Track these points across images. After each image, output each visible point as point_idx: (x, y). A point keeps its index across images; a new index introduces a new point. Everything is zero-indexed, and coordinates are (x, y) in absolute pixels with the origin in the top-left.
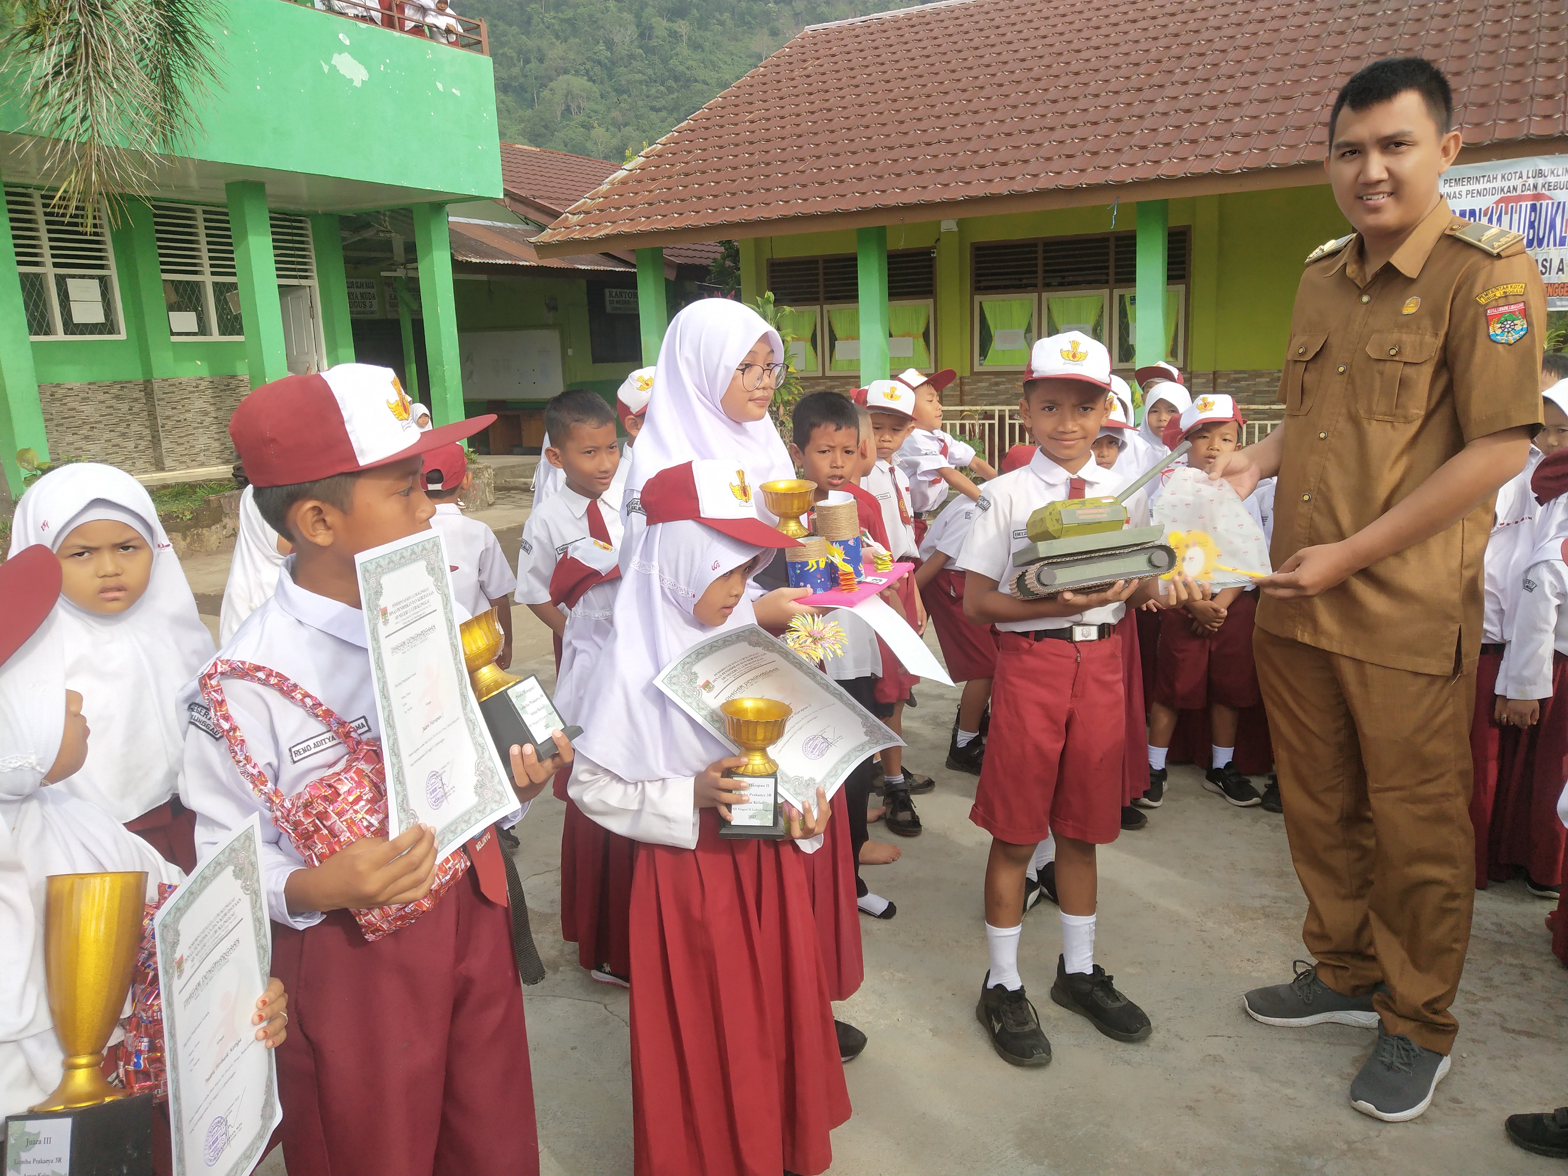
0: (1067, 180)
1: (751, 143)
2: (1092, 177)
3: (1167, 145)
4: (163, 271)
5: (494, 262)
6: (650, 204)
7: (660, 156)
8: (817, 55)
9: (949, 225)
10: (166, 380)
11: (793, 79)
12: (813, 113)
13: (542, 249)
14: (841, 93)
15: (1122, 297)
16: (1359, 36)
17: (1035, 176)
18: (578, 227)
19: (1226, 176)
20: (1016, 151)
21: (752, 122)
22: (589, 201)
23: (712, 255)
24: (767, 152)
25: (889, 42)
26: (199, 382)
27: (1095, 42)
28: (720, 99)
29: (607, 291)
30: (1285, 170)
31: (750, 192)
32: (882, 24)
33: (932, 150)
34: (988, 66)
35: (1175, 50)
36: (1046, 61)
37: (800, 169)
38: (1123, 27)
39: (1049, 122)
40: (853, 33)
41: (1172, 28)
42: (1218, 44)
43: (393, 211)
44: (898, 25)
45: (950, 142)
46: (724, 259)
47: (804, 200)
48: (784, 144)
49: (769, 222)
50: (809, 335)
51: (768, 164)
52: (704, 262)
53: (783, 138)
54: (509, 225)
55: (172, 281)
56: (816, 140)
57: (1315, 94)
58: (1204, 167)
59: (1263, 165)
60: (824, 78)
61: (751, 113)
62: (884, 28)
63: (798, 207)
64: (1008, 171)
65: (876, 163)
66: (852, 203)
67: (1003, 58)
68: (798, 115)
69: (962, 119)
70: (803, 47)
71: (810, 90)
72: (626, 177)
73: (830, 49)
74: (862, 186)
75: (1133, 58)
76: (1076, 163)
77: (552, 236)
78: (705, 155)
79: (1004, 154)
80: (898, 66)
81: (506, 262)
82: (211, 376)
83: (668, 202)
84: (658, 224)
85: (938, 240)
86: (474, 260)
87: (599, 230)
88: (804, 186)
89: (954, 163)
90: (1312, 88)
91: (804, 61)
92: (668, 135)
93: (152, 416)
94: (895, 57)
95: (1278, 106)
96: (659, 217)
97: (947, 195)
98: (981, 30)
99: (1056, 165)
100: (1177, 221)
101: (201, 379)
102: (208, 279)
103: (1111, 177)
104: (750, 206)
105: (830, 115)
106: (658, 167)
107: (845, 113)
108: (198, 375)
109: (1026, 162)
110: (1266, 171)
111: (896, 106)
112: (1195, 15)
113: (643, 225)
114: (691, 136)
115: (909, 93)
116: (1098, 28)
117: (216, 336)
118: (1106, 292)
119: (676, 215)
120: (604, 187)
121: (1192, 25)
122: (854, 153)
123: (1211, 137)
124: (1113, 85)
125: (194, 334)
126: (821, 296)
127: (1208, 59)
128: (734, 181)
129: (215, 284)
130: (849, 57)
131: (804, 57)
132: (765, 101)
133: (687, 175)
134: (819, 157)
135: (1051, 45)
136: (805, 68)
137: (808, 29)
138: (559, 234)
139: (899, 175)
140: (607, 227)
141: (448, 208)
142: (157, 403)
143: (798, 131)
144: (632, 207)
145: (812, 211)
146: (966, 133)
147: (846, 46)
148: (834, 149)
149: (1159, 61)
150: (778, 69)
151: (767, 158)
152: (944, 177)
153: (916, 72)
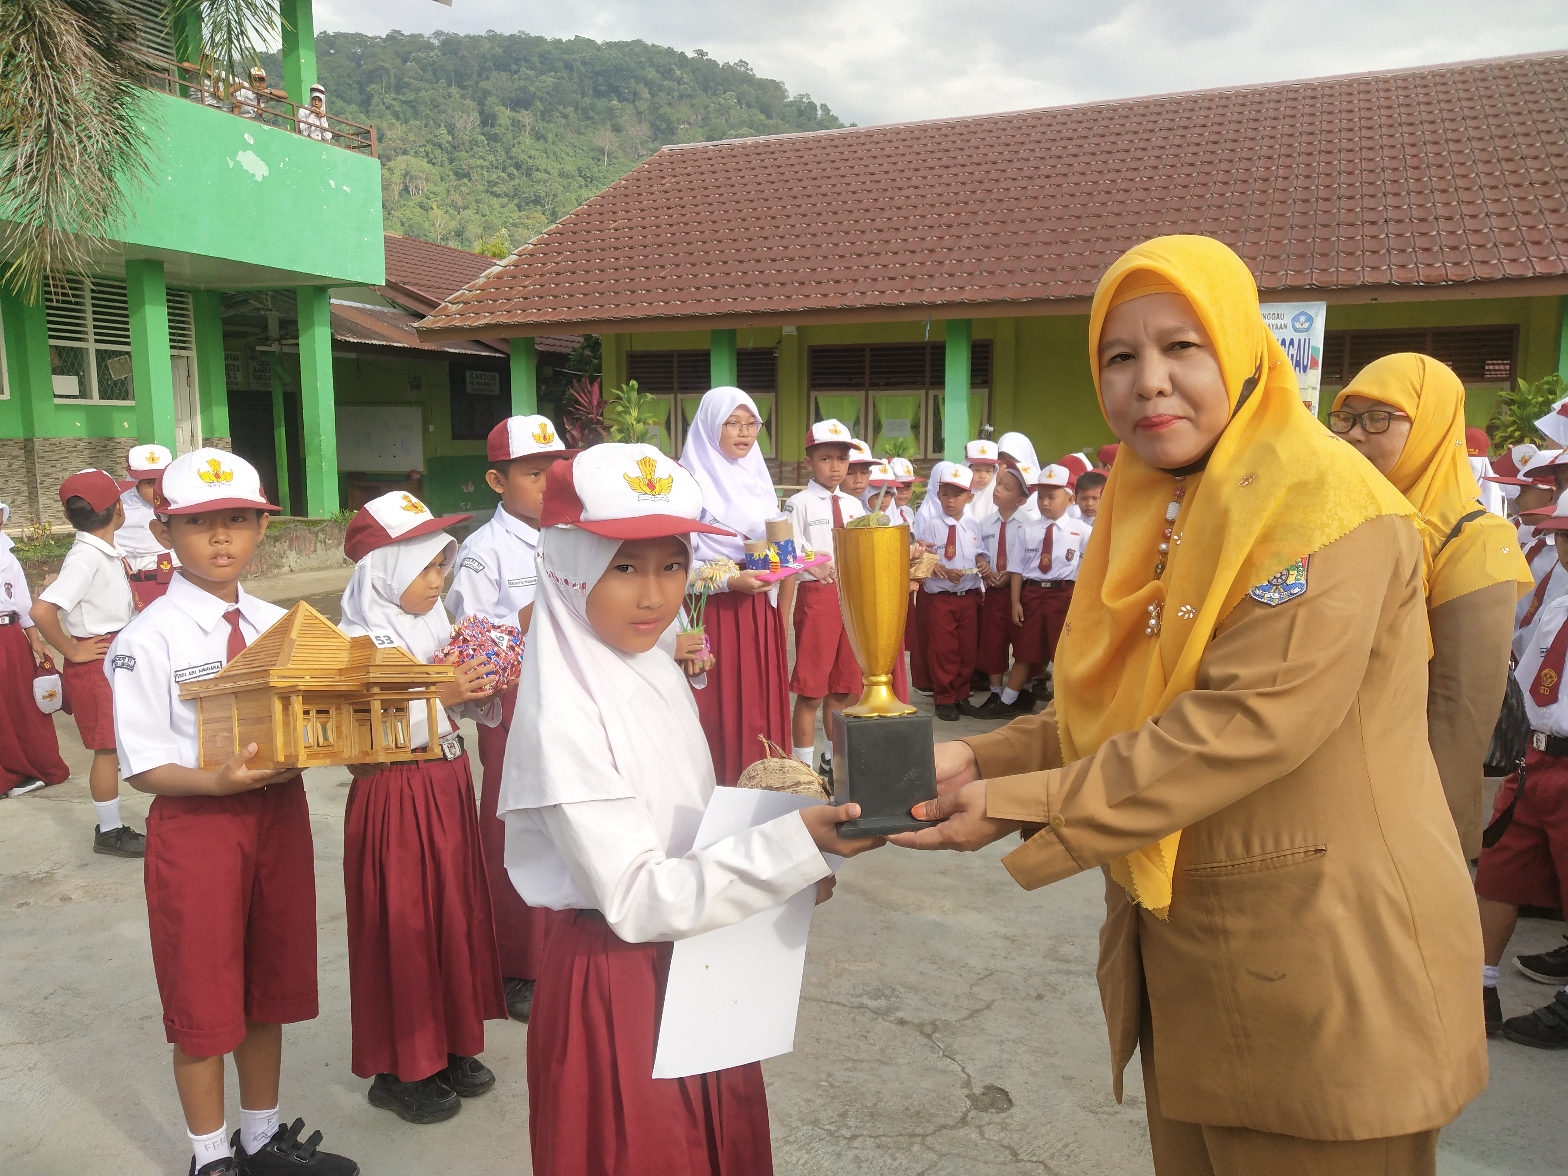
1: (616, 249)
2: (910, 297)
4: (51, 337)
5: (370, 342)
6: (526, 299)
7: (531, 255)
8: (673, 173)
9: (789, 329)
10: (48, 439)
12: (671, 225)
13: (424, 333)
14: (697, 209)
15: (934, 397)
16: (1121, 196)
18: (458, 316)
19: (1014, 303)
21: (616, 230)
22: (467, 292)
23: (572, 345)
24: (631, 258)
25: (738, 167)
26: (77, 442)
27: (915, 182)
28: (586, 207)
29: (468, 373)
30: (1059, 301)
31: (616, 293)
32: (732, 150)
33: (777, 265)
34: (825, 195)
35: (979, 195)
36: (874, 195)
37: (661, 275)
38: (938, 171)
40: (706, 156)
41: (977, 176)
42: (1013, 193)
43: (275, 291)
44: (746, 152)
45: (791, 259)
46: (583, 348)
49: (635, 320)
50: (663, 420)
52: (563, 350)
53: (645, 247)
54: (379, 308)
55: (56, 347)
60: (681, 194)
61: (615, 221)
62: (733, 153)
63: (660, 309)
64: (841, 288)
65: (728, 274)
66: (708, 308)
67: (838, 189)
68: (658, 227)
71: (669, 204)
72: (501, 272)
73: (686, 168)
75: (945, 199)
77: (434, 322)
78: (574, 257)
80: (747, 189)
81: (379, 343)
82: (89, 438)
83: (541, 298)
84: (533, 317)
85: (780, 341)
86: (352, 340)
87: (478, 319)
88: (665, 290)
90: (1084, 237)
91: (662, 178)
93: (31, 472)
94: (743, 181)
95: (1058, 249)
96: (534, 311)
97: (788, 306)
98: (819, 163)
99: (880, 286)
101: (80, 439)
102: (91, 346)
103: (924, 299)
104: (617, 305)
105: (687, 229)
106: (530, 265)
107: (700, 228)
108: (78, 436)
109: (856, 281)
110: (1046, 301)
111: (746, 224)
113: (519, 317)
114: (561, 239)
116: (917, 170)
117: (96, 400)
118: (922, 392)
119: (550, 310)
120: (481, 281)
121: (994, 175)
123: (1005, 270)
124: (929, 221)
125: (75, 397)
127: (1005, 205)
128: (602, 282)
129: (98, 351)
130: (703, 177)
131: (662, 174)
132: (627, 212)
133: (558, 274)
134: (678, 266)
136: (663, 185)
138: (440, 320)
140: (485, 317)
141: (330, 291)
142: (37, 460)
143: (658, 241)
144: (509, 300)
145: (673, 313)
146: (806, 253)
147: (700, 167)
148: (692, 259)
149: (966, 203)
150: (639, 184)
151: (631, 263)
152: (787, 290)
153: (762, 196)
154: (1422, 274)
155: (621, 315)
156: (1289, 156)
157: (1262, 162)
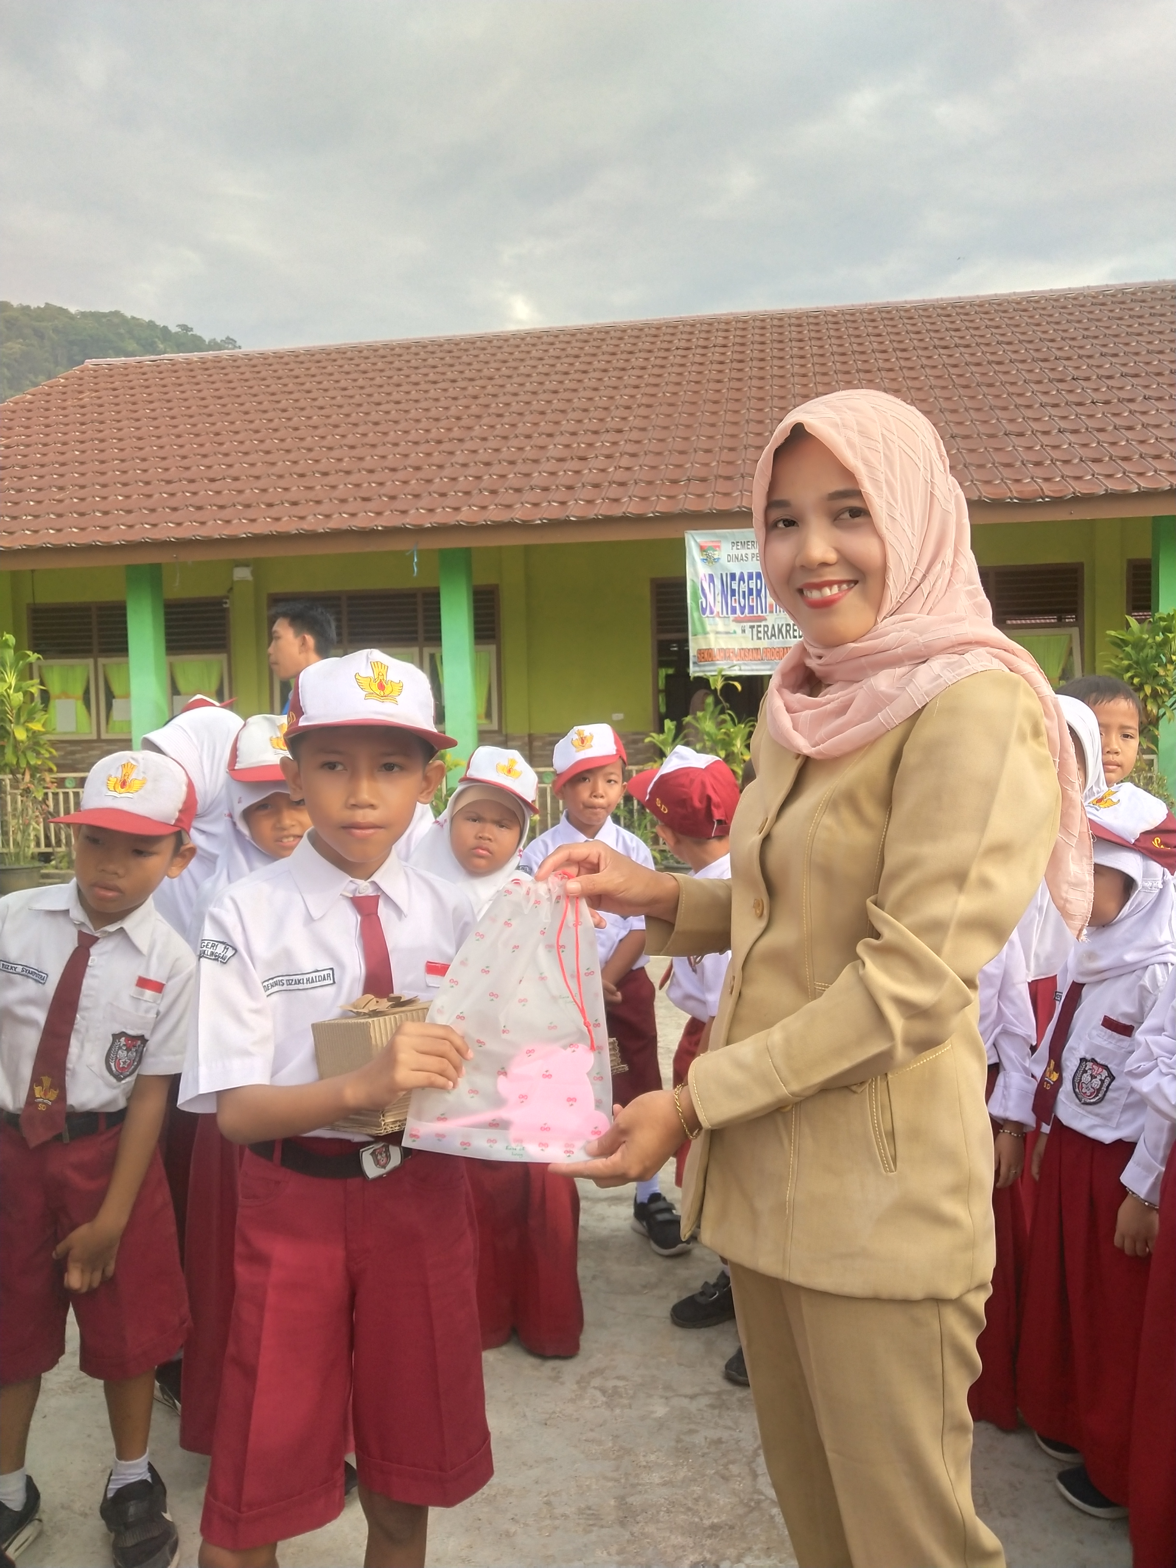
0: (362, 522)
2: (389, 520)
3: (467, 493)
8: (96, 388)
11: (64, 409)
12: (82, 442)
14: (118, 425)
16: (643, 411)
17: (327, 516)
20: (309, 491)
24: (20, 478)
25: (179, 381)
30: (583, 523)
32: (173, 365)
33: (216, 486)
34: (284, 411)
36: (345, 410)
37: (57, 497)
39: (344, 465)
40: (140, 370)
41: (471, 391)
42: (515, 407)
45: (236, 479)
47: (57, 530)
48: (43, 471)
49: (9, 552)
51: (19, 491)
53: (43, 466)
56: (83, 469)
57: (608, 457)
58: (504, 516)
59: (563, 517)
60: (101, 409)
62: (175, 368)
64: (299, 511)
65: (149, 496)
66: (117, 535)
67: (300, 404)
68: (64, 444)
69: (252, 458)
70: (81, 379)
71: (83, 419)
73: (112, 383)
74: (130, 519)
76: (373, 505)
79: (295, 493)
80: (186, 404)
85: (231, 591)
88: (59, 515)
89: (239, 500)
91: (81, 392)
94: (183, 396)
98: (279, 378)
100: (483, 578)
103: (409, 521)
105: (102, 446)
110: (565, 523)
111: (181, 441)
112: (494, 382)
115: (196, 430)
118: (415, 649)
122: (126, 485)
123: (511, 488)
124: (413, 436)
126: (95, 650)
130: (132, 392)
131: (80, 388)
132: (27, 428)
134: (82, 487)
135: (351, 397)
136: (81, 399)
137: (89, 363)
139: (174, 509)
143: (62, 459)
145: (65, 542)
146: (256, 472)
148: (103, 479)
149: (458, 418)
150: (48, 398)
151: (20, 484)
152: (226, 513)
153: (206, 411)
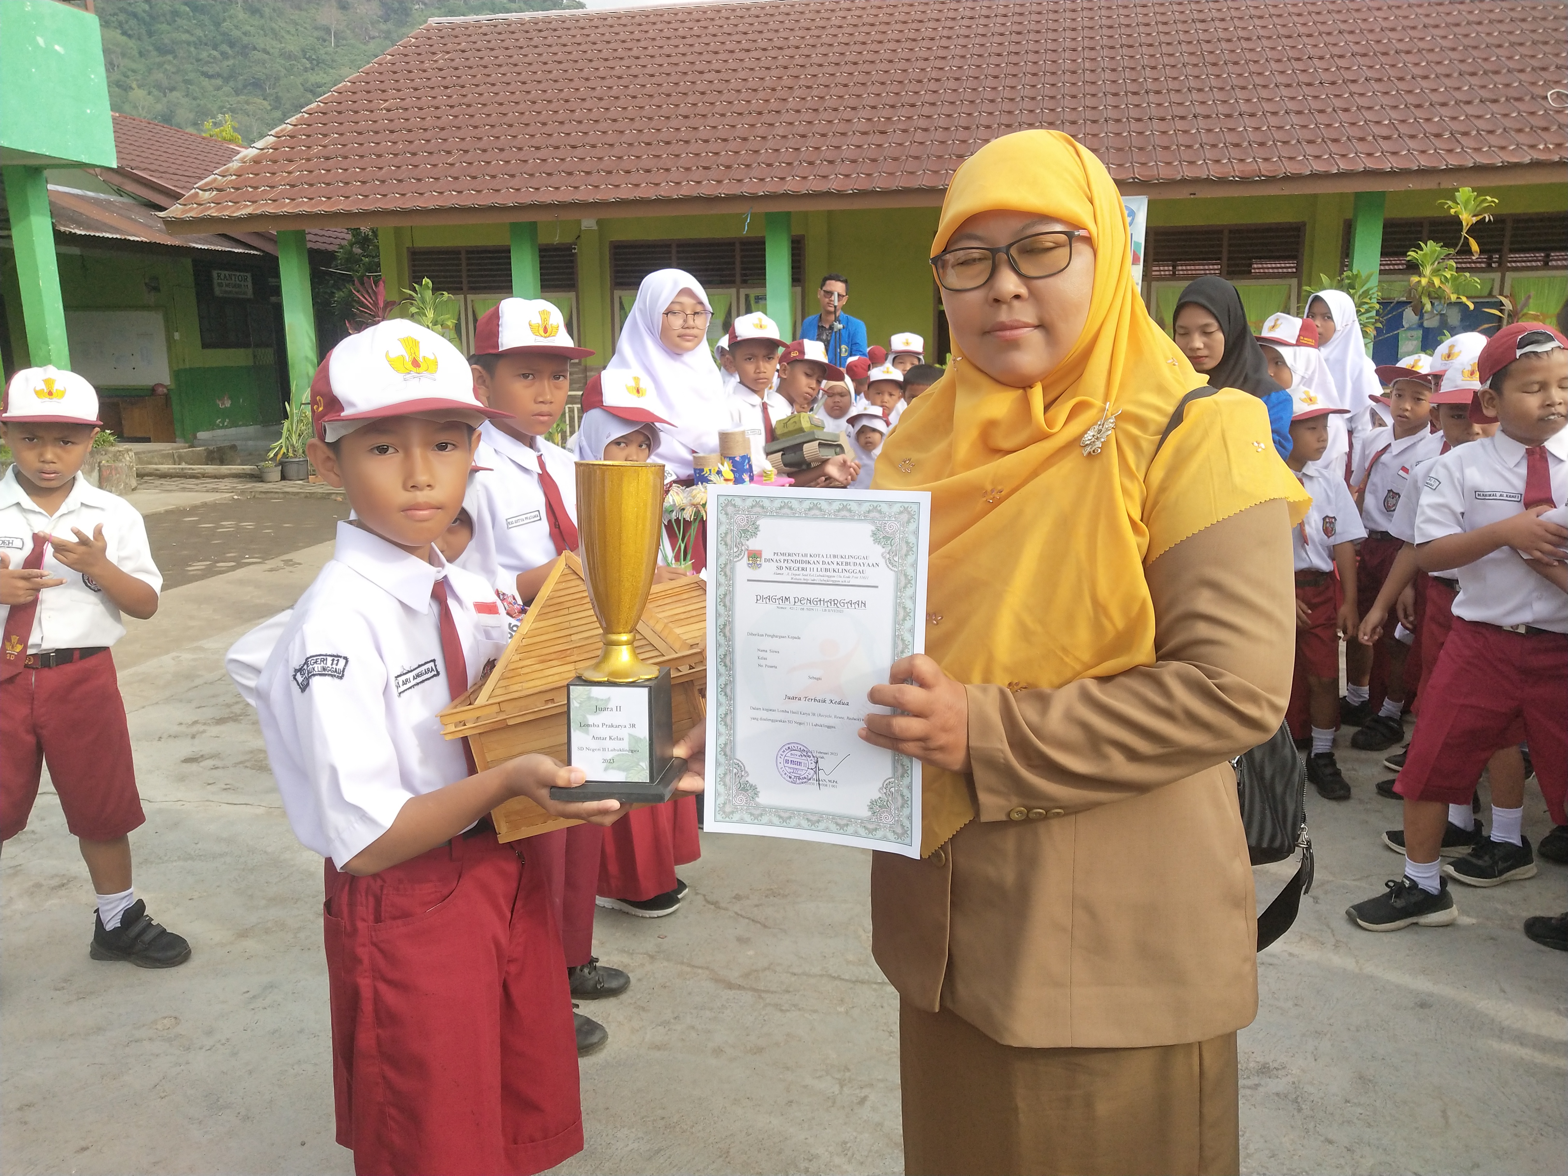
0: (707, 189)
1: (392, 132)
2: (729, 188)
3: (789, 164)
5: (101, 235)
6: (292, 186)
7: (292, 137)
8: (445, 49)
9: (589, 223)
11: (425, 71)
12: (452, 107)
13: (172, 224)
14: (478, 90)
15: (747, 296)
17: (678, 183)
18: (212, 205)
19: (840, 195)
20: (656, 160)
21: (388, 110)
22: (220, 178)
23: (338, 241)
27: (716, 65)
28: (349, 84)
29: (215, 273)
30: (886, 193)
31: (400, 181)
32: (509, 25)
33: (579, 152)
35: (786, 81)
38: (739, 55)
39: (683, 135)
40: (480, 31)
41: (781, 61)
42: (821, 80)
44: (525, 28)
46: (352, 245)
47: (458, 192)
48: (428, 135)
49: (426, 211)
51: (414, 154)
52: (331, 248)
54: (102, 196)
56: (461, 134)
57: (905, 131)
58: (823, 187)
59: (870, 188)
60: (458, 73)
61: (386, 101)
62: (511, 29)
63: (452, 199)
64: (653, 177)
65: (525, 161)
66: (507, 198)
69: (603, 126)
70: (429, 39)
72: (258, 156)
73: (459, 44)
74: (516, 182)
75: (751, 84)
76: (713, 174)
77: (181, 213)
78: (342, 140)
79: (647, 161)
81: (115, 236)
83: (311, 185)
84: (304, 206)
86: (79, 232)
87: (238, 209)
88: (456, 178)
89: (601, 167)
91: (434, 53)
92: (298, 116)
95: (877, 139)
96: (305, 200)
97: (598, 197)
99: (697, 175)
100: (797, 231)
103: (746, 189)
104: (403, 195)
106: (293, 148)
107: (486, 110)
109: (667, 170)
110: (873, 193)
111: (537, 107)
112: (800, 51)
113: (288, 207)
114: (324, 119)
115: (547, 96)
116: (716, 53)
118: (733, 291)
119: (324, 199)
120: (234, 165)
121: (798, 60)
122: (502, 150)
123: (825, 160)
124: (737, 107)
126: (465, 286)
127: (815, 92)
128: (381, 168)
132: (399, 90)
133: (327, 159)
134: (466, 152)
135: (676, 64)
136: (436, 61)
137: (433, 21)
138: (192, 209)
139: (549, 174)
140: (247, 206)
141: (47, 174)
144: (272, 187)
147: (475, 43)
148: (481, 145)
149: (774, 90)
150: (407, 59)
151: (412, 148)
152: (594, 179)
153: (551, 76)
154: (1236, 170)
155: (409, 205)
156: (1092, 49)
157: (1067, 54)
